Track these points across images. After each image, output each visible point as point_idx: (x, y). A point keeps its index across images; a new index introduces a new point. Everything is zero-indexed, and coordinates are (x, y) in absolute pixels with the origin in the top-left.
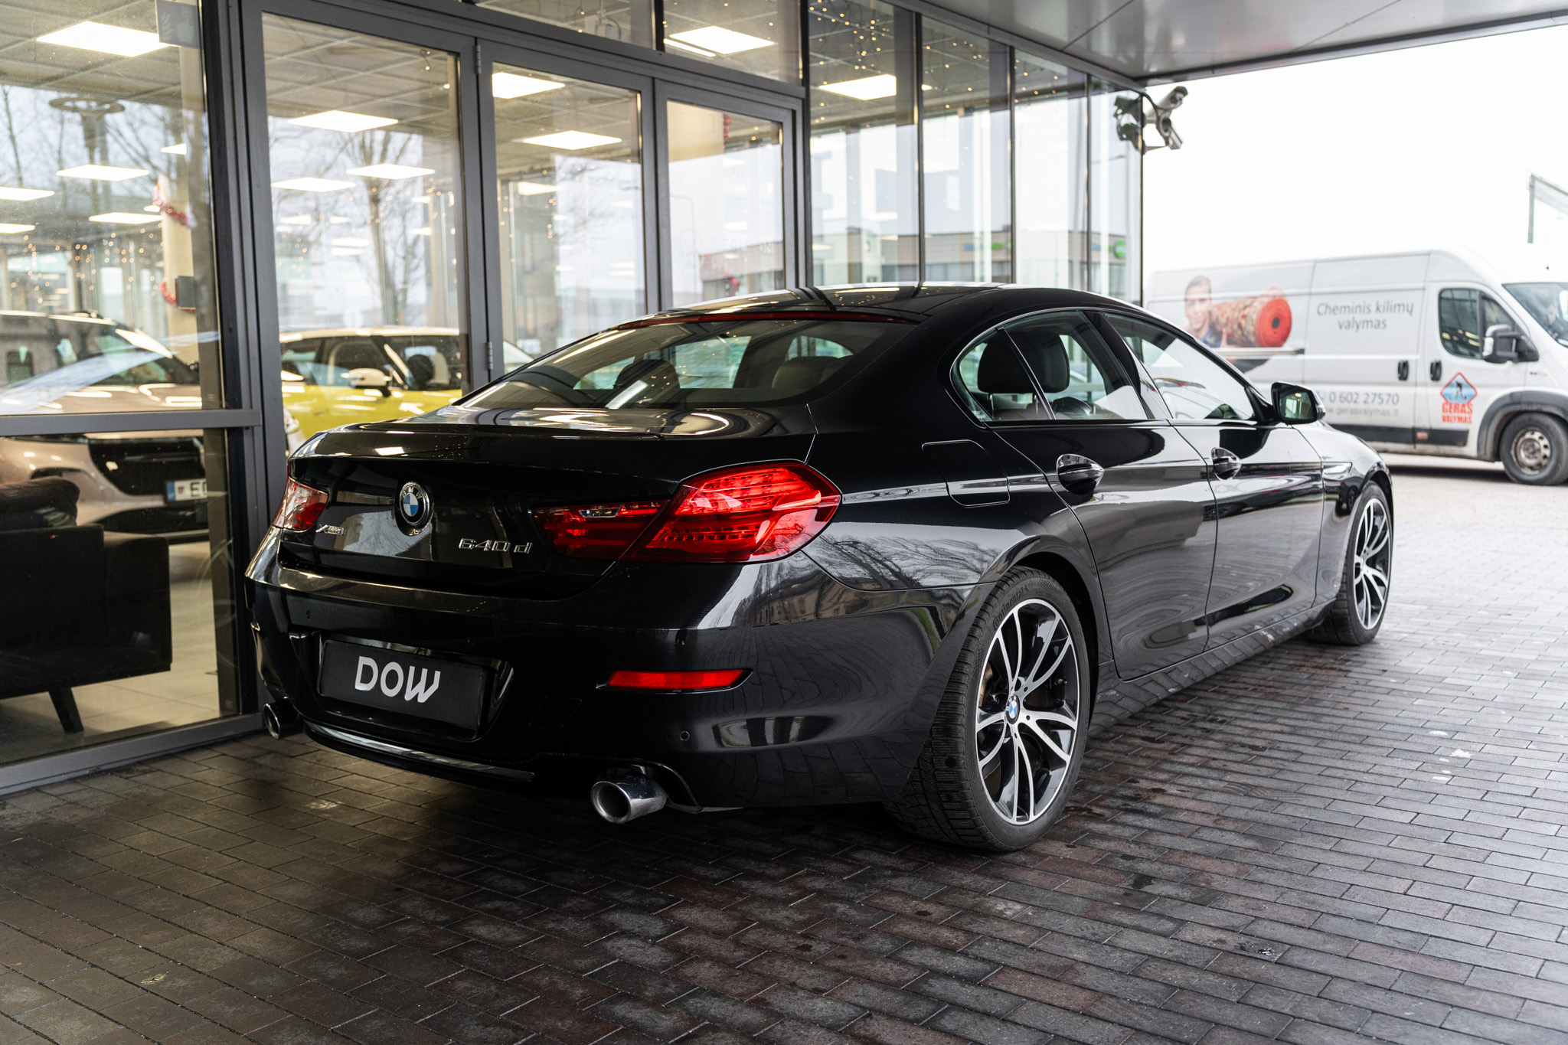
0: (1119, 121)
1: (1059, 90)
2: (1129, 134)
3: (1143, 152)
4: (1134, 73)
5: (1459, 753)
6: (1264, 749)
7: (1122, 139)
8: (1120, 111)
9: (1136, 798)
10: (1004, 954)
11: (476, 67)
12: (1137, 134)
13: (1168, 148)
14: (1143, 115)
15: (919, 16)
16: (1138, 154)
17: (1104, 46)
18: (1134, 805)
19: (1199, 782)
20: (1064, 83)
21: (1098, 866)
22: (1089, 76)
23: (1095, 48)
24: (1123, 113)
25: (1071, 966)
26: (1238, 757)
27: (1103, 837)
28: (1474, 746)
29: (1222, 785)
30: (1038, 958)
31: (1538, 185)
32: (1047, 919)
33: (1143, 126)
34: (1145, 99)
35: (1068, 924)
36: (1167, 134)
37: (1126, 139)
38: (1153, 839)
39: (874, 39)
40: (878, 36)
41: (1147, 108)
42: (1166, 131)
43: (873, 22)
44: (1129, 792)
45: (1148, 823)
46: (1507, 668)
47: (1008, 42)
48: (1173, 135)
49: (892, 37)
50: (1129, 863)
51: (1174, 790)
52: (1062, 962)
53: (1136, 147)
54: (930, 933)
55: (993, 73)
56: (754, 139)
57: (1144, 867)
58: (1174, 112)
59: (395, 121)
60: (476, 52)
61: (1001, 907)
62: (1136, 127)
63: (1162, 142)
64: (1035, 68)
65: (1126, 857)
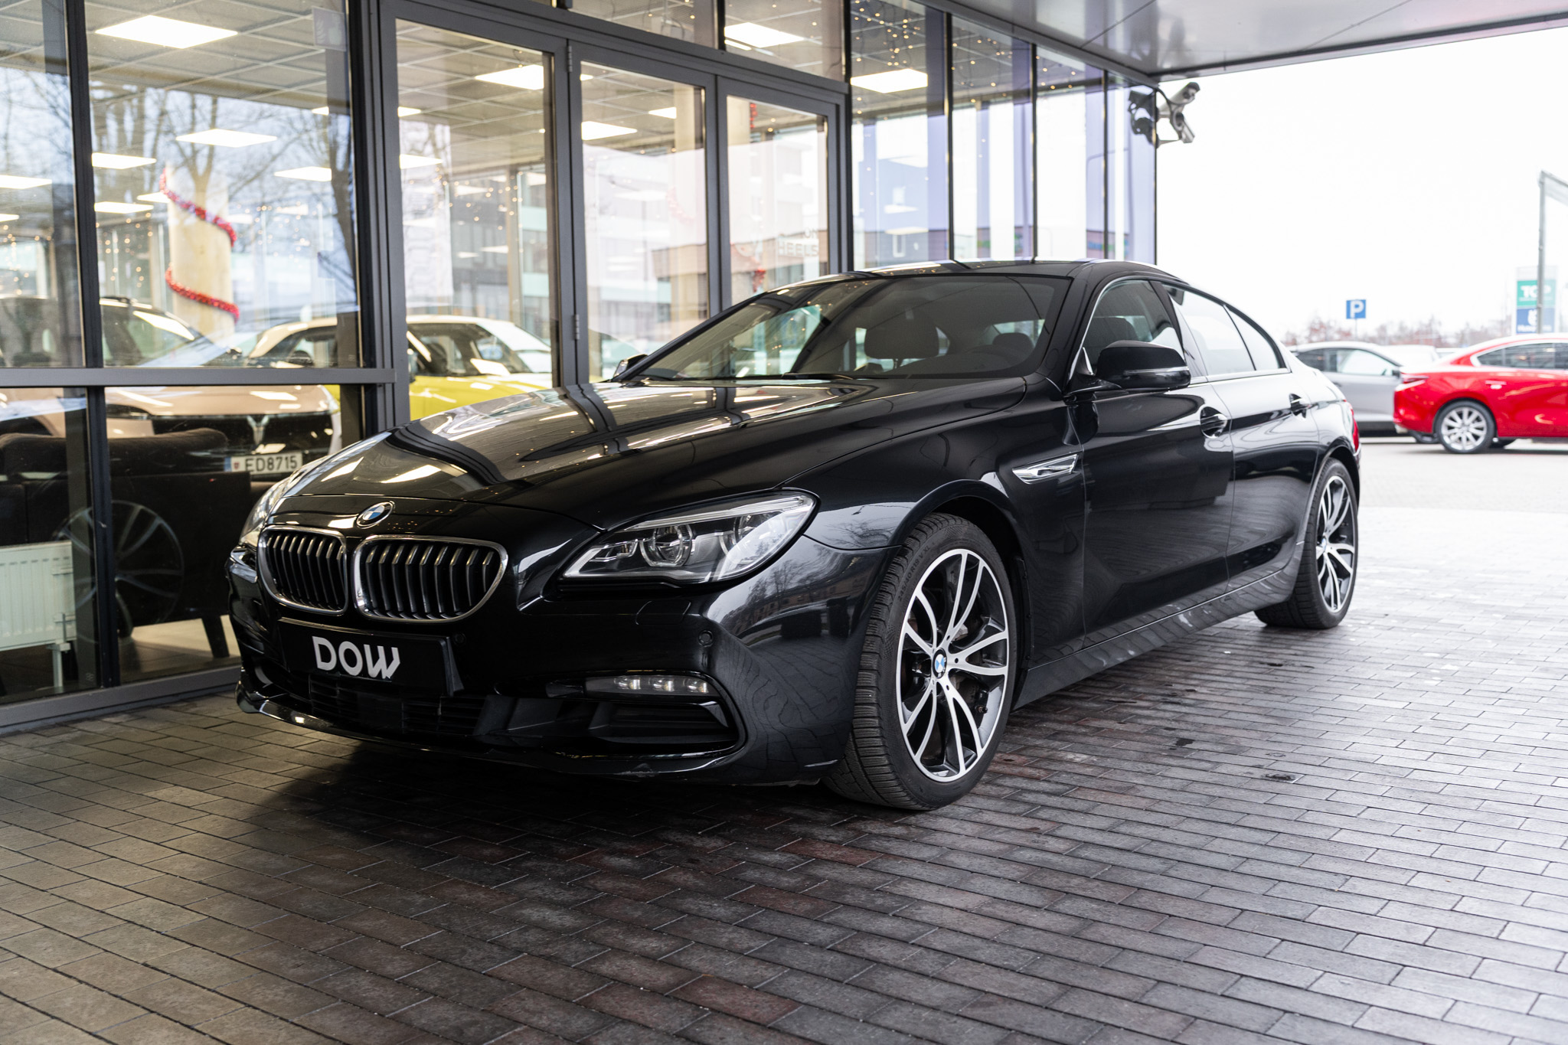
0: (1133, 116)
1: (1075, 84)
2: (1144, 127)
3: (1157, 146)
4: (1148, 68)
5: (1448, 667)
6: (1280, 665)
7: (1136, 133)
8: (1134, 106)
9: (1174, 695)
10: (1079, 781)
11: (568, 66)
12: (1150, 129)
13: (1181, 142)
14: (1157, 110)
15: (949, 16)
16: (1152, 148)
17: (1120, 43)
18: (1171, 699)
19: (1226, 686)
20: (1082, 78)
21: (1146, 734)
22: (1106, 72)
23: (1111, 46)
24: (1137, 108)
25: (1133, 786)
26: (1259, 670)
27: (1148, 717)
28: (1461, 663)
29: (1245, 687)
30: (1105, 782)
31: (1547, 181)
32: (1108, 762)
33: (1157, 120)
34: (1158, 95)
35: (1127, 765)
36: (1180, 128)
37: (1140, 133)
38: (1191, 719)
39: (906, 37)
40: (910, 34)
41: (1160, 102)
42: (1179, 125)
43: (905, 21)
44: (1166, 692)
45: (1184, 709)
46: (1496, 612)
47: (1031, 41)
48: (1186, 129)
49: (924, 36)
50: (1172, 732)
51: (1204, 690)
52: (1125, 785)
53: (1150, 141)
54: (1016, 770)
55: (1015, 68)
56: (770, 130)
57: (1185, 735)
58: (1186, 107)
59: (418, 111)
60: (567, 53)
61: (1070, 756)
62: (1150, 121)
63: (1175, 136)
64: (1054, 63)
65: (1167, 729)
